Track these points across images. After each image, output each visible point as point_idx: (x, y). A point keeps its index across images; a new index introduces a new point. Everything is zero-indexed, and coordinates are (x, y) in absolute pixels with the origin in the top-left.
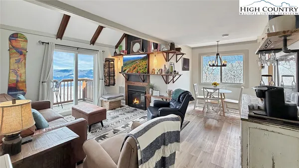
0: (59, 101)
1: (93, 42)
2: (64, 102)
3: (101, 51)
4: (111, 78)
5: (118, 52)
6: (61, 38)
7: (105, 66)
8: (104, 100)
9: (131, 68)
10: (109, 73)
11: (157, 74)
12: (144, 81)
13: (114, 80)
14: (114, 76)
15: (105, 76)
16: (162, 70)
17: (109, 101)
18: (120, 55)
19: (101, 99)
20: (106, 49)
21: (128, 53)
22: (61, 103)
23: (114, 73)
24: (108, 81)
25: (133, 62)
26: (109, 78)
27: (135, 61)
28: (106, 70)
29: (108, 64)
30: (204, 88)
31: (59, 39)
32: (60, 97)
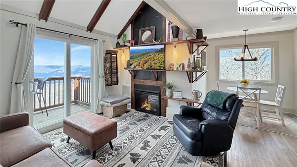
0: (43, 106)
1: (91, 28)
2: (50, 107)
3: (101, 40)
4: (113, 75)
5: (121, 43)
6: (46, 20)
7: (105, 60)
8: (106, 104)
9: (140, 62)
10: (111, 69)
11: (177, 70)
12: (157, 79)
13: (117, 78)
14: (117, 73)
15: (105, 73)
16: (183, 64)
17: (113, 106)
18: (125, 46)
19: (101, 102)
20: (107, 39)
21: (136, 44)
22: (45, 108)
23: (117, 69)
24: (110, 79)
25: (144, 55)
26: (111, 76)
27: (147, 53)
28: (108, 65)
29: (110, 57)
30: (238, 88)
31: (43, 21)
32: (45, 101)
